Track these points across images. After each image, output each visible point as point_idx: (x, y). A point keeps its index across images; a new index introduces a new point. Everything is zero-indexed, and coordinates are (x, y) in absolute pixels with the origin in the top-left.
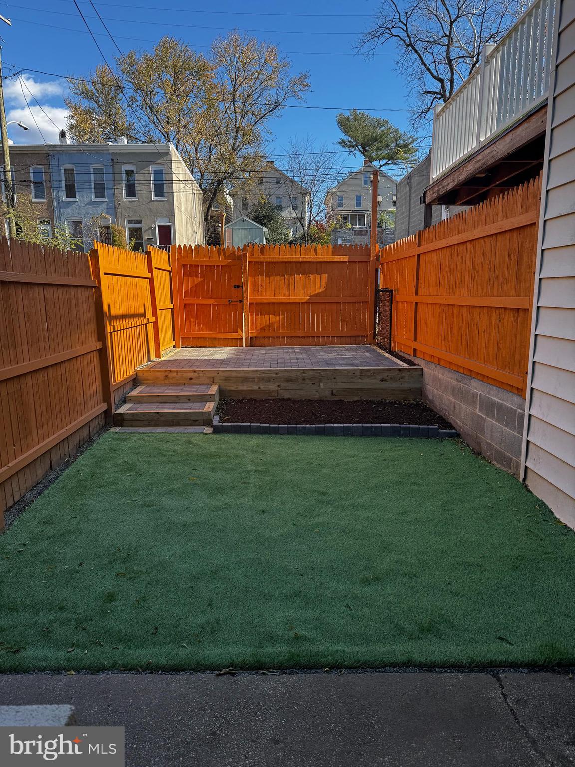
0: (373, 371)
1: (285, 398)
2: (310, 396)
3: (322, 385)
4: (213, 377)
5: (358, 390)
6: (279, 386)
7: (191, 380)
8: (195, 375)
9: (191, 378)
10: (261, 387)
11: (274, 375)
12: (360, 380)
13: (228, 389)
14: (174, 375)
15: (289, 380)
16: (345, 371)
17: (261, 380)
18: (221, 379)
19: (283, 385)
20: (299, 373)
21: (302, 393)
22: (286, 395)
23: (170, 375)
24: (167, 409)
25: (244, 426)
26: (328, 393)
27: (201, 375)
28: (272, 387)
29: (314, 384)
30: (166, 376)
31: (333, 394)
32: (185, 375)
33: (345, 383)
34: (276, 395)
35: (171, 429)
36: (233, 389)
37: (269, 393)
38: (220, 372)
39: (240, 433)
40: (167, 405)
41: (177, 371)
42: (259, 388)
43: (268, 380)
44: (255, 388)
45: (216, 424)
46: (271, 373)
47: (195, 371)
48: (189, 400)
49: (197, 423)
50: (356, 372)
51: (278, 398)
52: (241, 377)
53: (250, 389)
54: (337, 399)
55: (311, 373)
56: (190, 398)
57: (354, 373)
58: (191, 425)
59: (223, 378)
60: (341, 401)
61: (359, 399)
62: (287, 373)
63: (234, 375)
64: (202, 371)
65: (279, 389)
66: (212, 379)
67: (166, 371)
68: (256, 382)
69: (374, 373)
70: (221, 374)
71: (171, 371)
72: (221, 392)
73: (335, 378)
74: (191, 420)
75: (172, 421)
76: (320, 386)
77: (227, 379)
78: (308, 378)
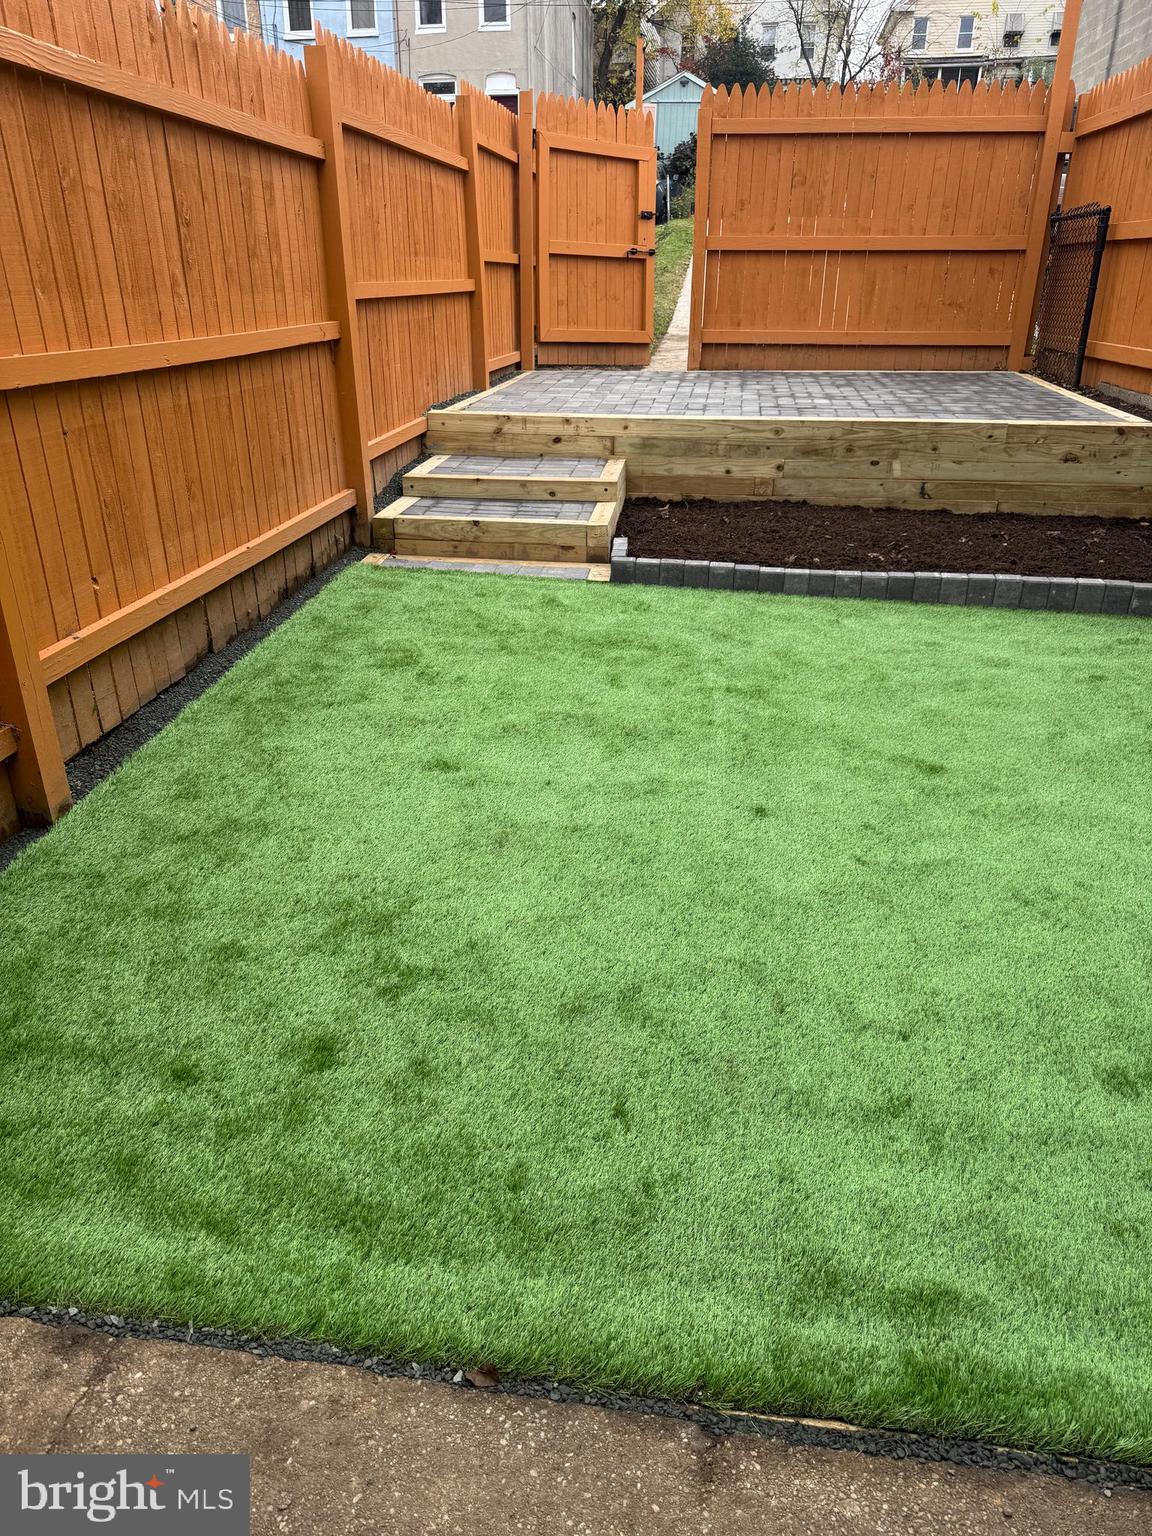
0: (1043, 432)
1: (793, 499)
2: (860, 497)
3: (897, 466)
4: (613, 439)
5: (994, 485)
6: (780, 468)
7: (558, 445)
8: (569, 430)
9: (557, 440)
10: (734, 469)
11: (771, 435)
12: (1004, 457)
13: (648, 471)
14: (517, 429)
15: (809, 450)
16: (969, 432)
17: (735, 449)
18: (631, 445)
19: (791, 465)
20: (838, 433)
21: (839, 487)
22: (796, 491)
23: (507, 427)
24: (497, 516)
25: (692, 567)
26: (910, 491)
27: (583, 431)
28: (763, 469)
29: (875, 463)
30: (498, 432)
31: (923, 493)
32: (544, 429)
33: (960, 463)
34: (769, 492)
35: (506, 566)
36: (661, 471)
37: (755, 483)
38: (631, 425)
39: (682, 585)
40: (497, 507)
41: (524, 420)
42: (728, 472)
43: (754, 450)
44: (718, 470)
45: (621, 559)
46: (763, 431)
47: (567, 421)
48: (552, 494)
49: (571, 554)
50: (996, 433)
51: (773, 498)
52: (683, 439)
53: (706, 473)
54: (932, 506)
55: (872, 433)
56: (555, 488)
57: (990, 437)
58: (556, 559)
59: (637, 441)
60: (944, 512)
61: (994, 510)
62: (806, 432)
63: (665, 433)
64: (586, 420)
65: (781, 474)
66: (608, 444)
67: (497, 417)
68: (721, 452)
69: (1045, 438)
70: (634, 430)
71: (508, 417)
72: (629, 479)
73: (935, 449)
74: (555, 545)
75: (512, 545)
76: (890, 470)
77: (647, 445)
78: (860, 448)
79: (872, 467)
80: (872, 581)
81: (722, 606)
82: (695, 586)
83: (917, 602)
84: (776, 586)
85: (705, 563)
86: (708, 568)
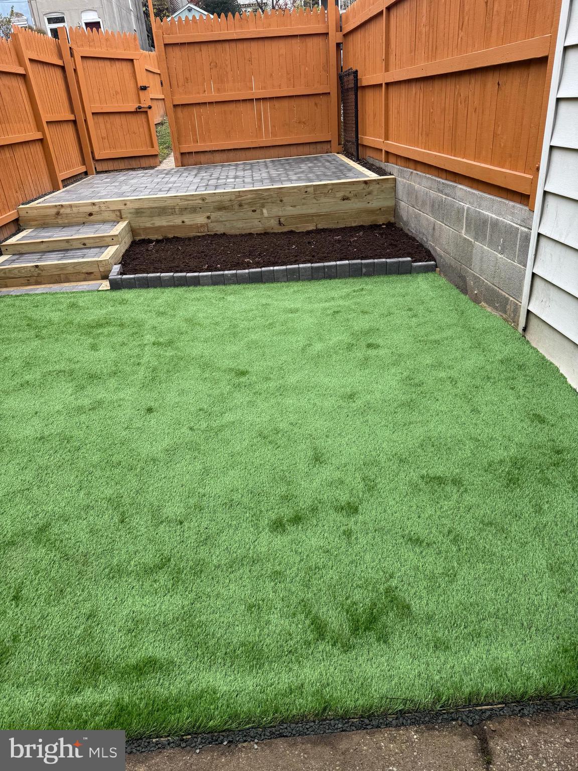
0: (330, 187)
1: (218, 233)
2: (251, 229)
3: (265, 211)
4: (120, 211)
5: (312, 216)
6: (208, 218)
7: (92, 217)
8: (96, 209)
9: (91, 214)
10: (186, 220)
11: (200, 202)
12: (315, 201)
13: (142, 225)
14: (68, 211)
15: (221, 208)
16: (295, 190)
17: (183, 210)
18: (130, 213)
19: (214, 216)
20: (233, 197)
21: (240, 225)
22: (220, 229)
23: (62, 211)
24: (51, 261)
25: (151, 277)
26: (273, 223)
27: (103, 208)
28: (200, 219)
29: (254, 211)
30: (58, 214)
31: (280, 223)
32: (82, 209)
33: (294, 206)
34: (206, 230)
35: (56, 287)
36: (148, 225)
37: (198, 227)
38: (128, 203)
39: (148, 287)
40: (53, 255)
41: (71, 206)
42: (183, 222)
43: (194, 210)
44: (177, 221)
45: (113, 277)
46: (196, 200)
47: (94, 204)
48: (84, 244)
49: (92, 276)
50: (309, 190)
51: (209, 233)
52: (156, 208)
53: (172, 224)
54: (285, 229)
55: (249, 196)
56: (86, 241)
57: (306, 192)
58: (85, 280)
59: (133, 211)
60: (291, 232)
61: (315, 228)
62: (218, 198)
63: (146, 205)
64: (104, 203)
65: (210, 221)
66: (118, 214)
67: (56, 206)
68: (177, 212)
69: (332, 189)
70: (129, 205)
71: (62, 206)
72: (133, 230)
73: (281, 201)
74: (83, 273)
75: (59, 275)
76: (262, 213)
77: (139, 212)
78: (246, 204)
79: (253, 213)
80: (242, 275)
81: (168, 295)
82: (155, 287)
83: (265, 283)
84: (196, 282)
85: (158, 274)
86: (160, 277)
